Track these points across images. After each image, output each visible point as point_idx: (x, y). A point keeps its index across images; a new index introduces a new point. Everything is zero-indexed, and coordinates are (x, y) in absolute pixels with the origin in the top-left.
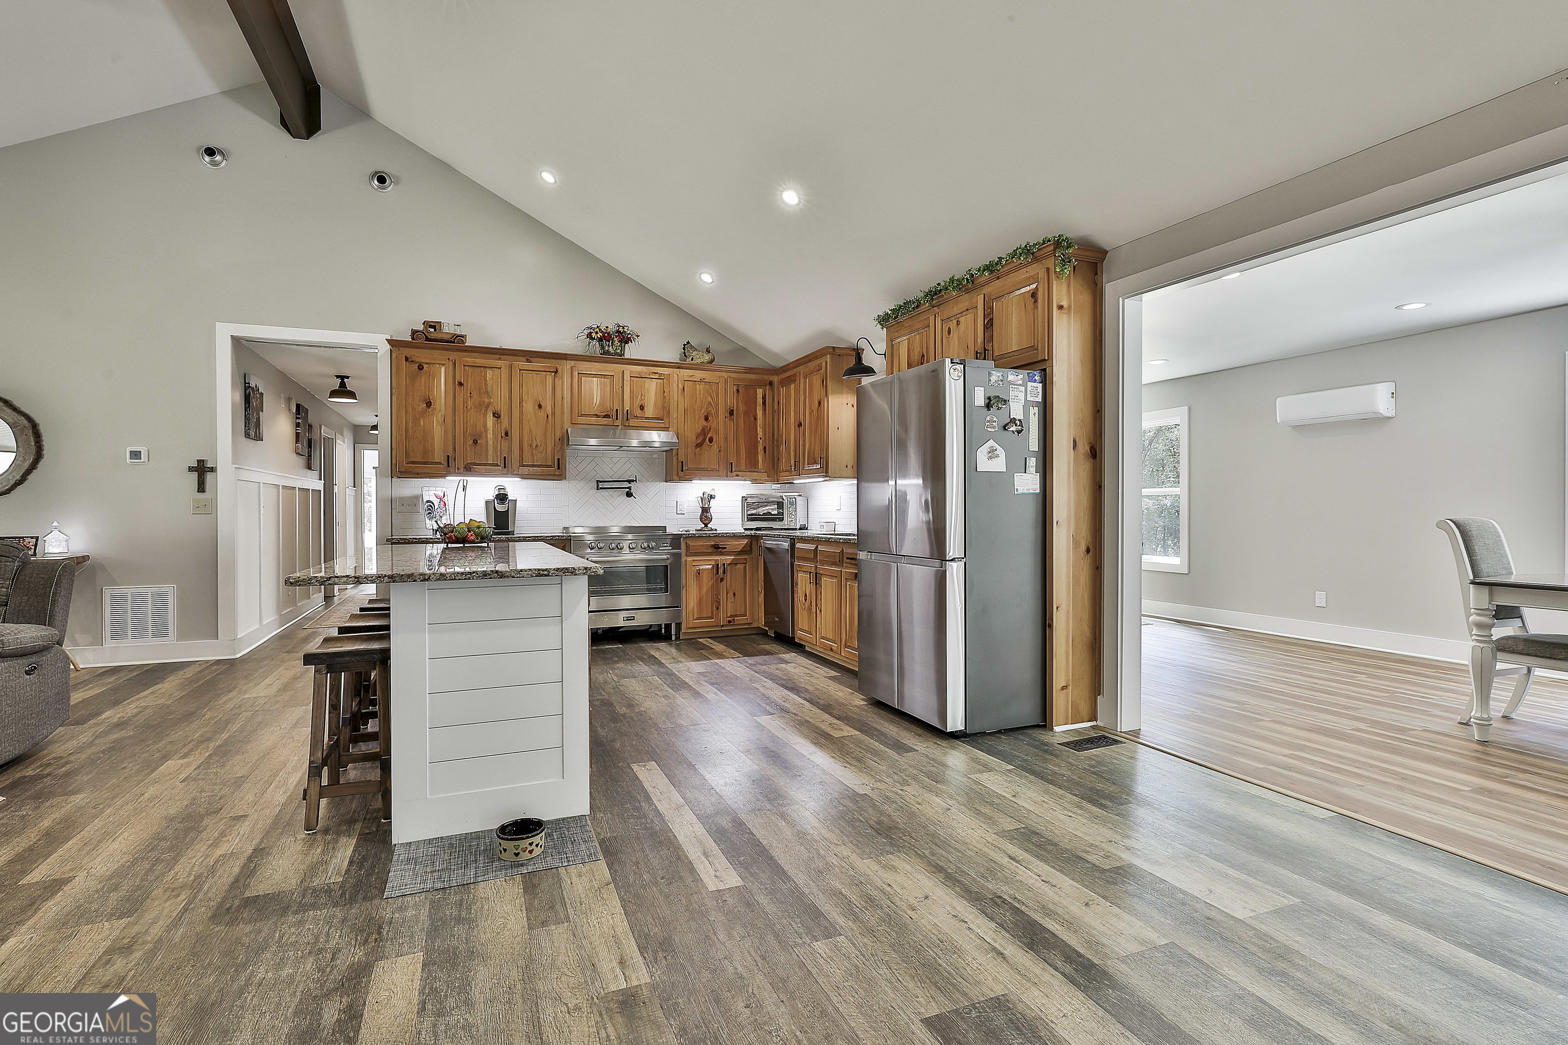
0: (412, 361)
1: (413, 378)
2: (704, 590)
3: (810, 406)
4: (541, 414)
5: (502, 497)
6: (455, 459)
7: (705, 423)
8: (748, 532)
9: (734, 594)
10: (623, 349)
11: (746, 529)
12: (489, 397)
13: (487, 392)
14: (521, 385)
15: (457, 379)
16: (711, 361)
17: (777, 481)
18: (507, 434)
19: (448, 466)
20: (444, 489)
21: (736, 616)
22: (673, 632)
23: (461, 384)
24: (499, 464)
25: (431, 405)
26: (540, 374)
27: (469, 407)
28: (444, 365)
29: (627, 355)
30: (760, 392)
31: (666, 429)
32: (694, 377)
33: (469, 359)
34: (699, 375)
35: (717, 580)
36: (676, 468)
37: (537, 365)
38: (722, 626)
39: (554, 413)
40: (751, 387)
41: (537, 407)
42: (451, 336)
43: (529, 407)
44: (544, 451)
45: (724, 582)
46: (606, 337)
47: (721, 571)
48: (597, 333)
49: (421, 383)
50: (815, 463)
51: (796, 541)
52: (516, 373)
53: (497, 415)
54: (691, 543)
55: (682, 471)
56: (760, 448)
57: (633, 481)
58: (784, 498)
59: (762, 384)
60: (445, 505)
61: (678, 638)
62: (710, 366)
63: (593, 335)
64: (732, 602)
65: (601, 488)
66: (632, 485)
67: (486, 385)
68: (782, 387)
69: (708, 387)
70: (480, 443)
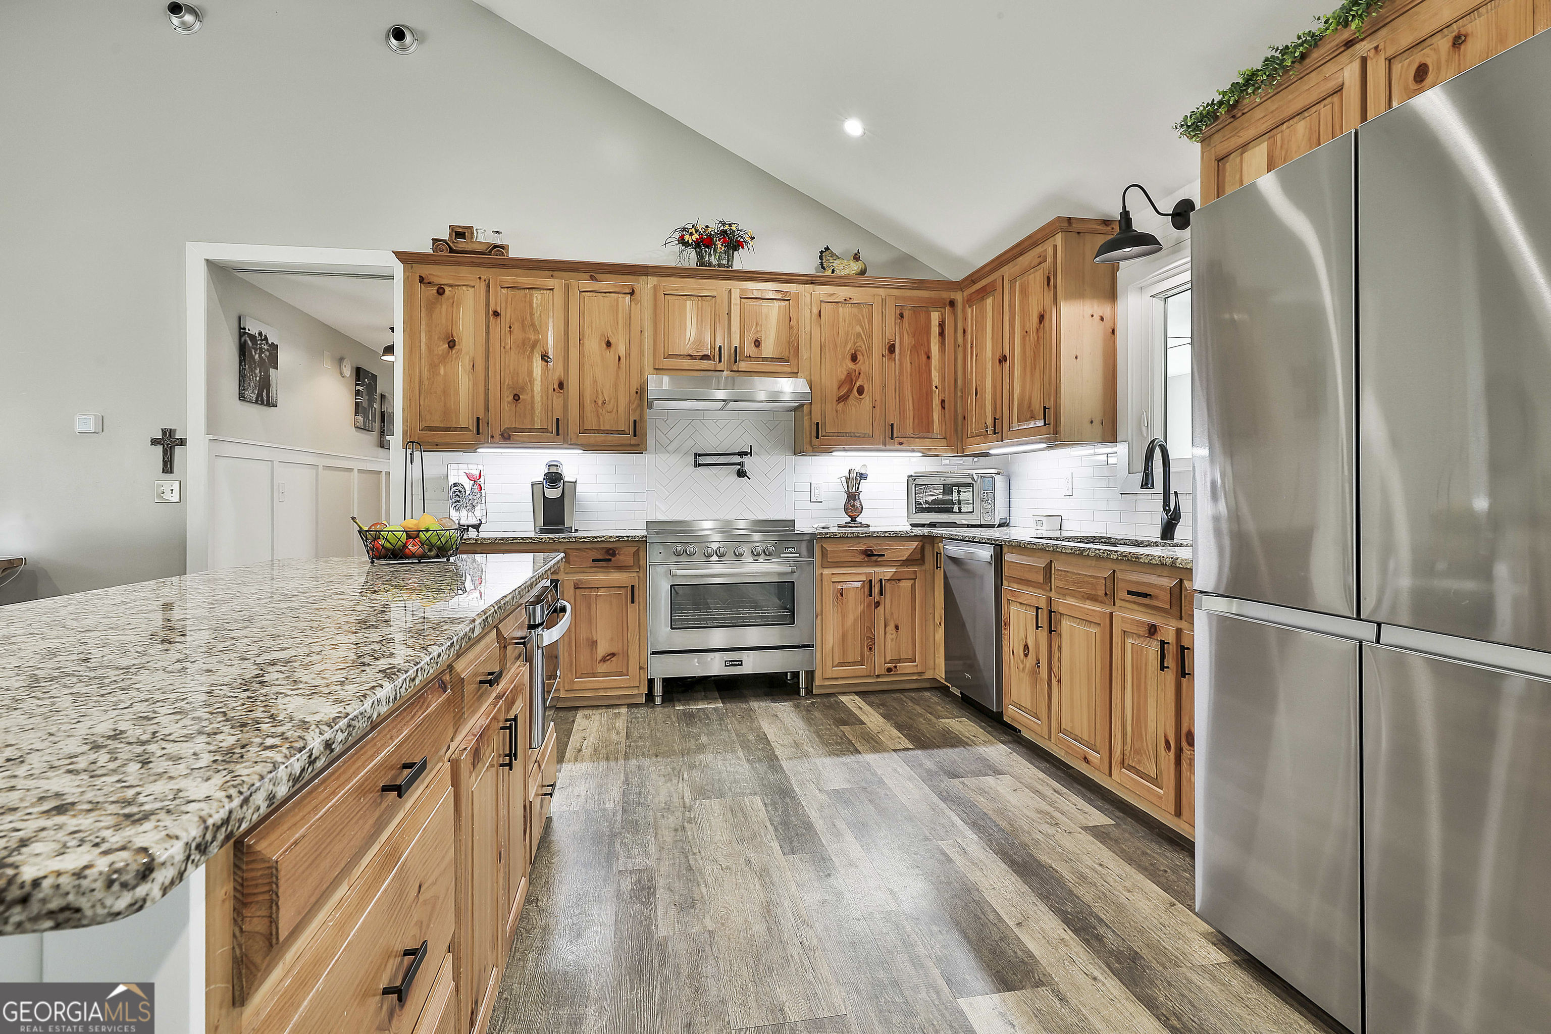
0: (429, 283)
1: (431, 307)
2: (850, 620)
3: (1023, 326)
4: (611, 356)
5: (554, 478)
6: (488, 423)
7: (851, 365)
8: (918, 531)
9: (897, 627)
10: (730, 259)
11: (913, 525)
12: (536, 331)
13: (533, 325)
14: (581, 314)
15: (492, 307)
16: (863, 272)
17: (961, 452)
18: (561, 385)
19: (478, 433)
20: (481, 467)
21: (900, 661)
22: (802, 684)
23: (496, 314)
24: (550, 430)
25: (455, 345)
26: (610, 297)
27: (508, 347)
28: (473, 286)
29: (737, 265)
30: (935, 317)
31: (794, 374)
32: (835, 296)
33: (508, 278)
34: (842, 292)
35: (869, 605)
36: (808, 433)
37: (607, 283)
38: (878, 676)
39: (628, 355)
40: (922, 310)
41: (605, 346)
42: (486, 247)
43: (593, 345)
44: (615, 410)
45: (881, 608)
46: (704, 243)
47: (876, 590)
48: (691, 234)
49: (441, 313)
50: (1033, 417)
51: (1005, 549)
52: (575, 296)
53: (545, 358)
54: (829, 547)
55: (817, 437)
56: (936, 402)
57: (746, 454)
58: (975, 477)
59: (939, 304)
60: (481, 490)
61: (809, 692)
62: (861, 280)
63: (687, 238)
64: (892, 640)
65: (700, 465)
66: (746, 460)
67: (532, 314)
68: (970, 306)
69: (855, 310)
70: (523, 400)
